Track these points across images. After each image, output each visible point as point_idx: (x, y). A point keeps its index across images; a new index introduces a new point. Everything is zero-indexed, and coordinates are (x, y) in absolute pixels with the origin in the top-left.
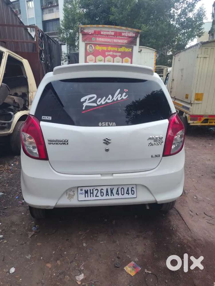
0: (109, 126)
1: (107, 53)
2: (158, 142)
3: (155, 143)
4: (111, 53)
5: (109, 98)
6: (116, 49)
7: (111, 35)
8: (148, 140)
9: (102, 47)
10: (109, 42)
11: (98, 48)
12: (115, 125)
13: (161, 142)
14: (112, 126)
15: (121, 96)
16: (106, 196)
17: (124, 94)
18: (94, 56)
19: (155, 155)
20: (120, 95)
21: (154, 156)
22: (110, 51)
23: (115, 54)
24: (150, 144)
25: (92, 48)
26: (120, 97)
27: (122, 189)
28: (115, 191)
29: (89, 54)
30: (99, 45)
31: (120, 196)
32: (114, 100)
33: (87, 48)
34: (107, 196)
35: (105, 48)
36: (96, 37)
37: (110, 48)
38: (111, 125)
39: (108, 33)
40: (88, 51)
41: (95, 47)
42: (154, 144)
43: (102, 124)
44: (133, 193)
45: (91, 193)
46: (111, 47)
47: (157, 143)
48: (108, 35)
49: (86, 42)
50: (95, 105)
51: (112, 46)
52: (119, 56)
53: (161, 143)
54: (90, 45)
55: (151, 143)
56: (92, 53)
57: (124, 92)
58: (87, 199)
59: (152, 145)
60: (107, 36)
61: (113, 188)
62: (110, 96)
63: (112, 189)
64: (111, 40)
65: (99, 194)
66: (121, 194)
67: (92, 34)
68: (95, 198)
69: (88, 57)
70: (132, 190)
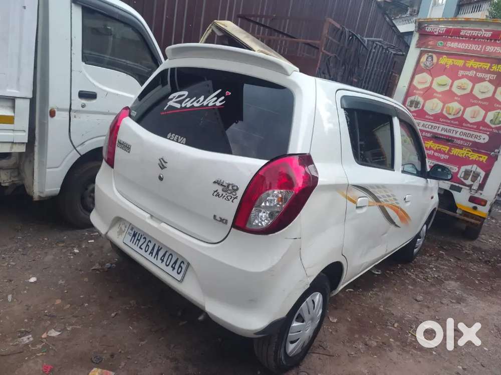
0: (177, 141)
1: (461, 73)
2: (228, 195)
3: (224, 194)
4: (471, 73)
5: (199, 100)
6: (487, 66)
7: (484, 38)
8: (215, 182)
9: (453, 60)
10: (473, 51)
11: (444, 60)
12: (184, 143)
13: (235, 197)
14: (180, 143)
15: (216, 101)
16: (149, 254)
17: (223, 98)
18: (431, 75)
19: (221, 218)
20: (216, 98)
21: (218, 218)
22: (472, 68)
23: (480, 75)
24: (216, 193)
25: (432, 60)
26: (213, 102)
27: (170, 257)
28: (161, 254)
29: (422, 71)
30: (449, 55)
31: (163, 266)
32: (203, 104)
33: (422, 60)
34: (151, 255)
35: (460, 63)
36: (446, 40)
37: (471, 63)
38: (179, 141)
39: (475, 33)
40: (422, 65)
41: (438, 59)
42: (222, 195)
43: (171, 137)
44: (179, 271)
45: (137, 239)
46: (475, 61)
47: (226, 196)
48: (474, 37)
49: (422, 49)
50: (178, 106)
51: (479, 58)
52: (490, 81)
53: (233, 199)
54: (430, 54)
55: (218, 191)
56: (430, 70)
57: (224, 95)
58: (130, 244)
59: (218, 195)
60: (473, 39)
61: (161, 248)
62: (202, 98)
63: (159, 248)
64: (480, 46)
65: (143, 247)
66: (166, 263)
67: (439, 35)
68: (138, 249)
69: (417, 77)
70: (180, 266)
